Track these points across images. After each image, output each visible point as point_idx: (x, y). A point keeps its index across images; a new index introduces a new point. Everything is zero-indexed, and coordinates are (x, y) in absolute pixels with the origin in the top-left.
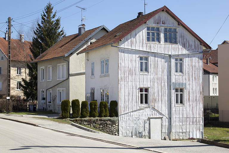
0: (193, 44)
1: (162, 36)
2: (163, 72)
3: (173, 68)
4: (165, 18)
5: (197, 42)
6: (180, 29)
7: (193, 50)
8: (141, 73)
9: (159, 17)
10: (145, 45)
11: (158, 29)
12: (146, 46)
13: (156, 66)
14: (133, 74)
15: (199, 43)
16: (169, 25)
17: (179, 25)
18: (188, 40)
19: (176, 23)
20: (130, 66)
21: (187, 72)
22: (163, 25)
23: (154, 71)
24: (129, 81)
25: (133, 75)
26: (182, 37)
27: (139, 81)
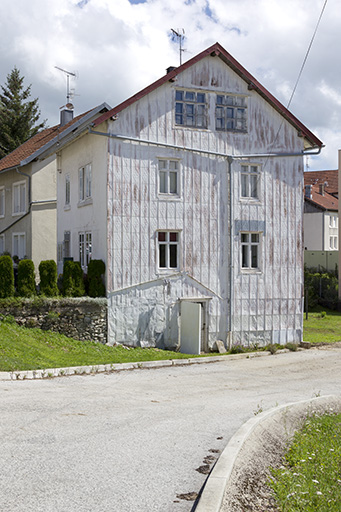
0: (282, 134)
1: (211, 112)
2: (213, 196)
3: (236, 186)
4: (219, 72)
5: (292, 131)
6: (253, 100)
7: (282, 147)
8: (161, 198)
9: (205, 69)
10: (170, 133)
11: (202, 98)
12: (172, 134)
13: (197, 184)
14: (142, 198)
15: (295, 132)
16: (227, 90)
17: (249, 89)
18: (270, 125)
19: (244, 85)
20: (135, 180)
21: (267, 196)
22: (213, 88)
23: (191, 192)
24: (133, 214)
25: (142, 202)
26: (257, 116)
27: (155, 215)
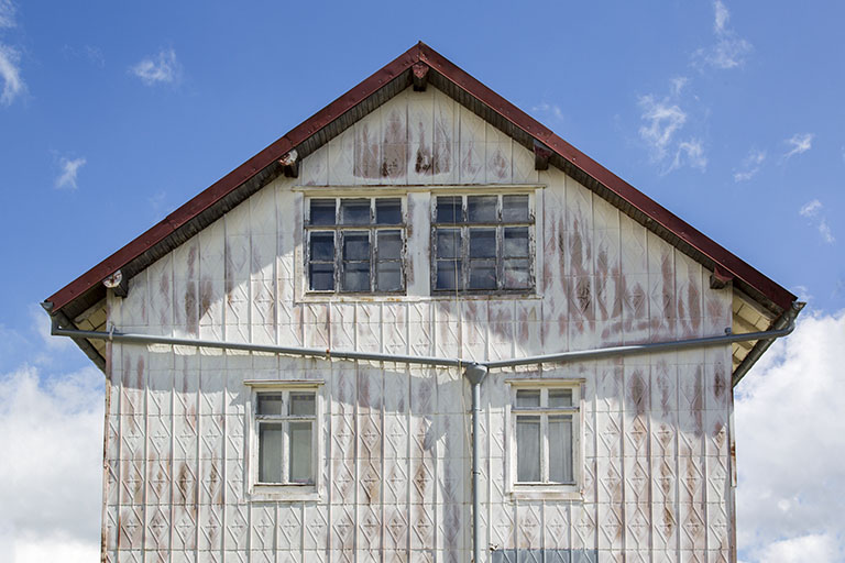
0: (653, 285)
1: (417, 248)
2: (421, 482)
3: (495, 450)
4: (437, 132)
5: (689, 274)
6: (556, 199)
7: (654, 324)
8: (260, 495)
9: (395, 127)
10: (287, 315)
11: (390, 211)
12: (294, 318)
13: (370, 449)
14: (204, 498)
15: (702, 278)
16: (468, 178)
17: (541, 166)
18: (611, 264)
19: (520, 161)
20: (183, 449)
21: (602, 475)
22: (423, 178)
23: (351, 476)
24: (177, 543)
25: (203, 510)
26: (569, 243)
27: (241, 543)
